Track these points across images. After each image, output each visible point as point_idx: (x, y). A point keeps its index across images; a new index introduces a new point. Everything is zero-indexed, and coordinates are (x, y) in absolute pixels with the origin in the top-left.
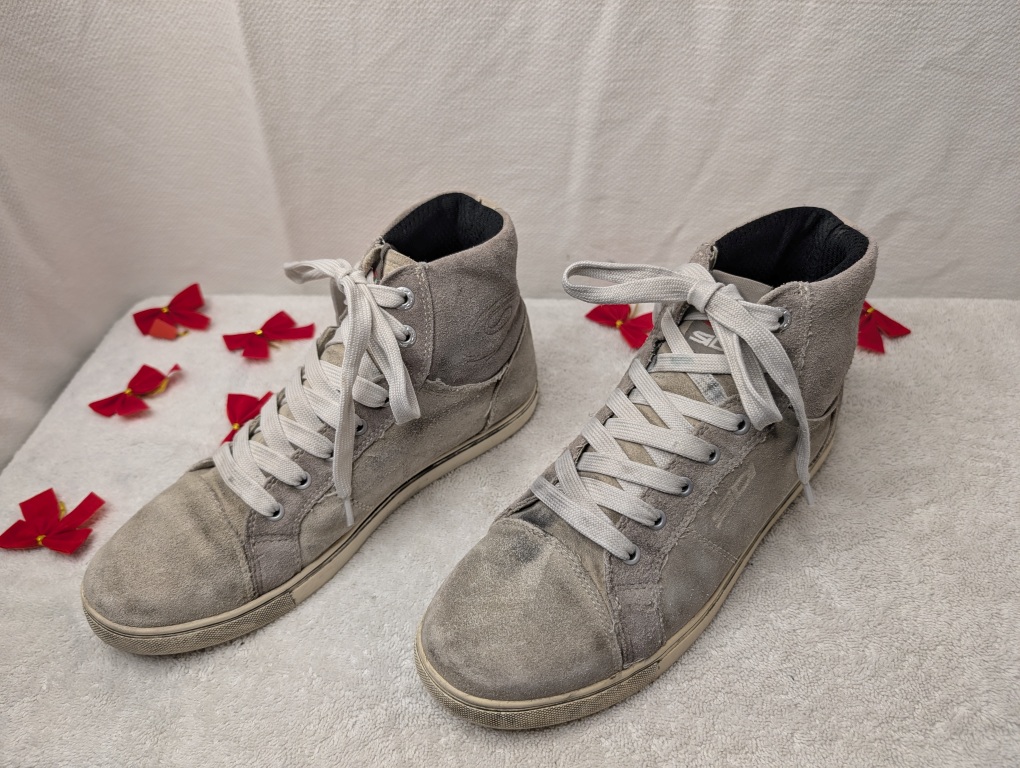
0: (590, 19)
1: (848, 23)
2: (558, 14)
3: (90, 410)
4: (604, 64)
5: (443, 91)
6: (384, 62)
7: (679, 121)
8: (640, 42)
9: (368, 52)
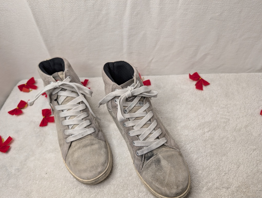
0: (123, 10)
1: (189, 9)
2: (115, 10)
3: (8, 114)
4: (128, 21)
5: (88, 30)
6: (72, 23)
7: (149, 34)
8: (137, 15)
9: (67, 21)
